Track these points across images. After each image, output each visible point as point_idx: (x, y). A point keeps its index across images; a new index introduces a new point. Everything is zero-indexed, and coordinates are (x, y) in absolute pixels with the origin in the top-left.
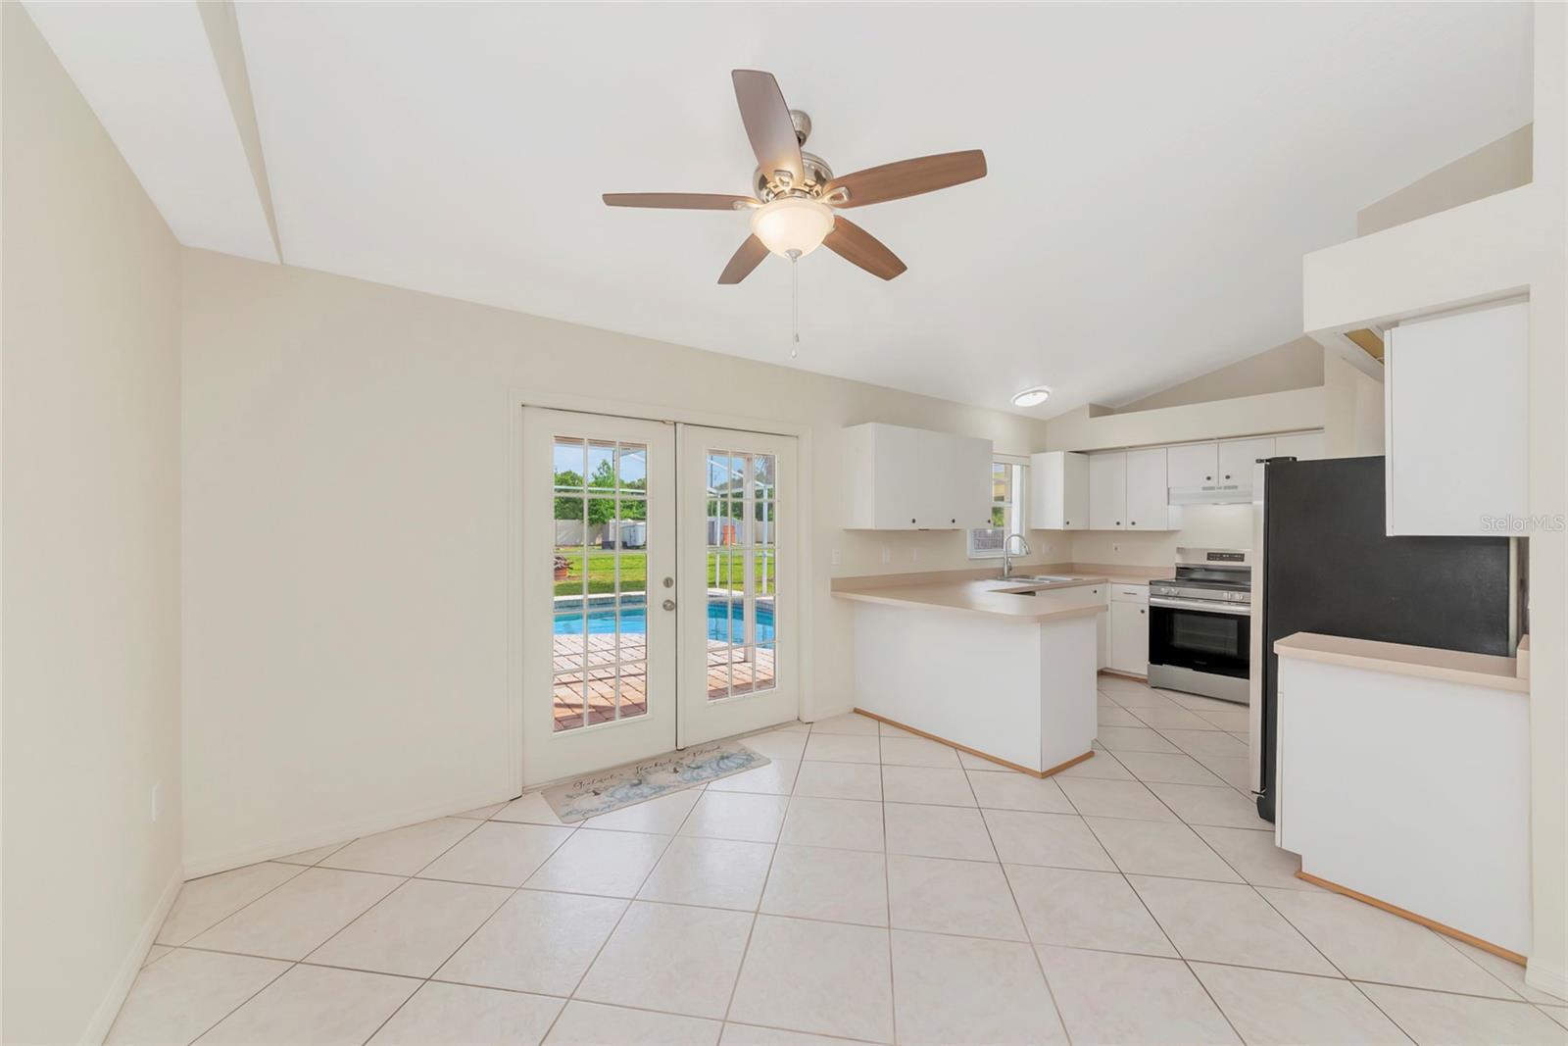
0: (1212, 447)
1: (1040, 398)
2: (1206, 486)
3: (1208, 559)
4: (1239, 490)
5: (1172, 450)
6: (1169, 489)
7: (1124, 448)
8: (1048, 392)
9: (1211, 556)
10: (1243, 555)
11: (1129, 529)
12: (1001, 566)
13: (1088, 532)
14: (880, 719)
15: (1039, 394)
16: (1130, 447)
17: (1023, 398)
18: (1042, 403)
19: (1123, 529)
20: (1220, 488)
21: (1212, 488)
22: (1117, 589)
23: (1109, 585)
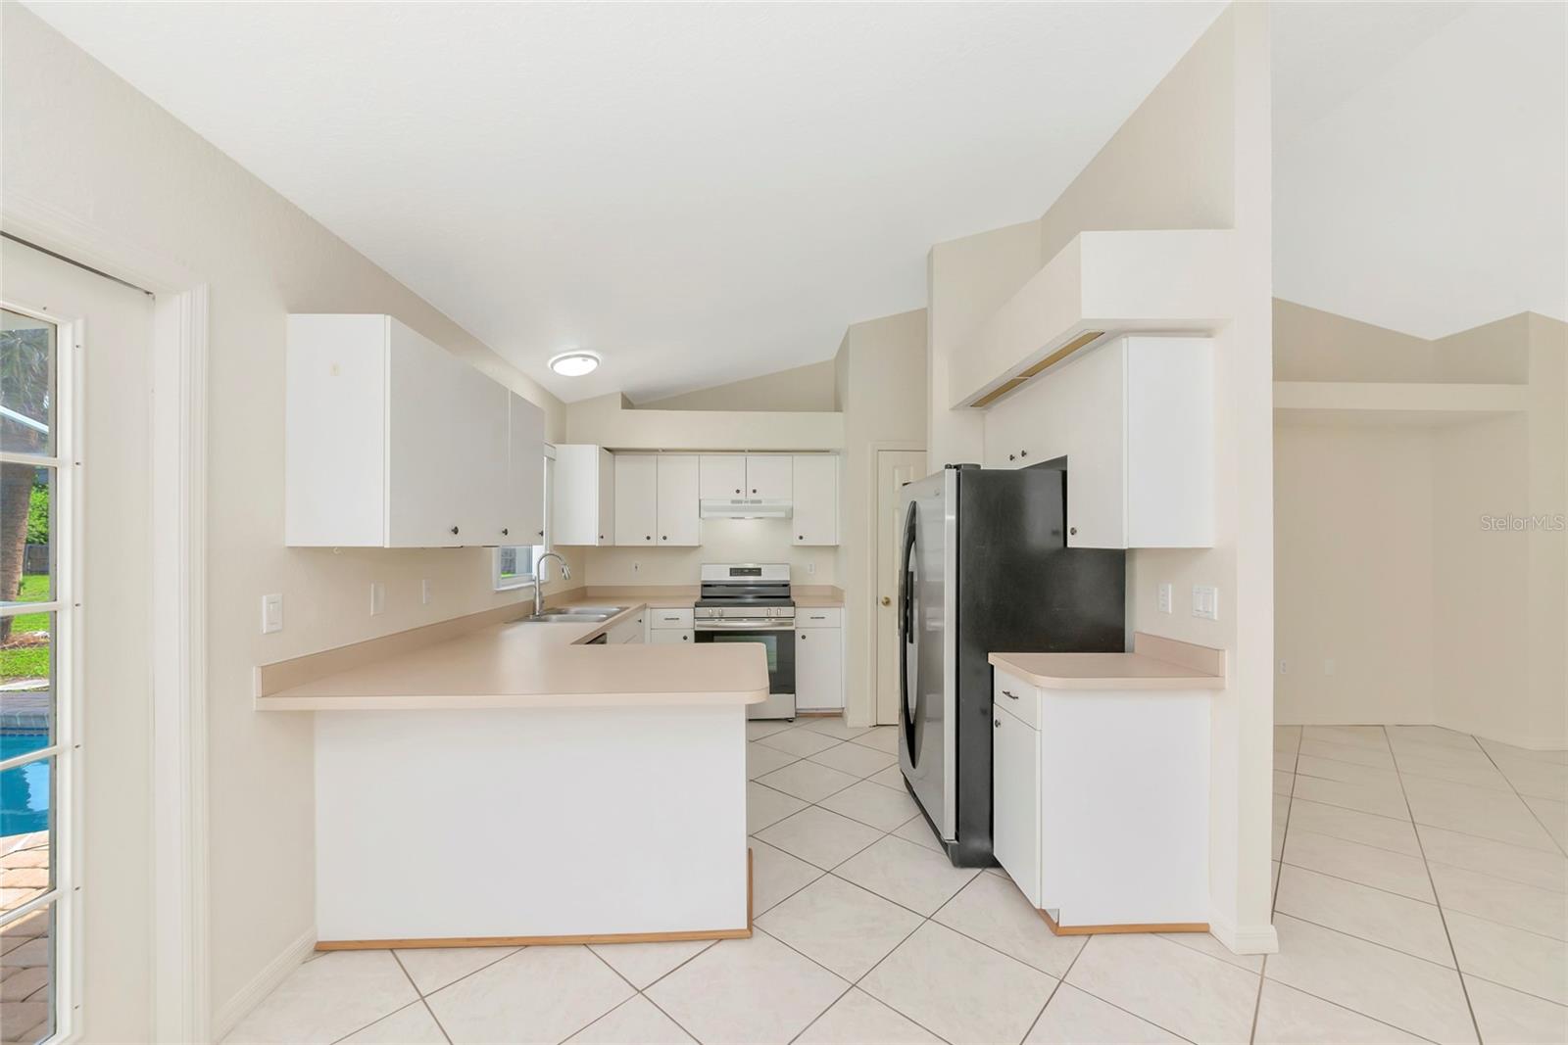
0: (739, 459)
1: (587, 367)
2: (734, 498)
3: (731, 575)
4: (763, 504)
5: (704, 458)
6: (700, 501)
7: (657, 450)
8: (597, 361)
9: (734, 572)
10: (760, 569)
11: (659, 544)
12: (532, 598)
13: (614, 546)
14: (393, 947)
15: (590, 361)
16: (663, 451)
17: (562, 362)
18: (592, 372)
19: (655, 544)
20: (746, 502)
21: (740, 502)
22: (658, 615)
23: (648, 610)
